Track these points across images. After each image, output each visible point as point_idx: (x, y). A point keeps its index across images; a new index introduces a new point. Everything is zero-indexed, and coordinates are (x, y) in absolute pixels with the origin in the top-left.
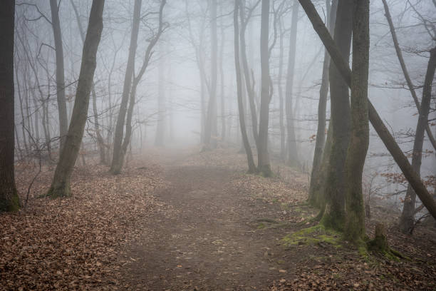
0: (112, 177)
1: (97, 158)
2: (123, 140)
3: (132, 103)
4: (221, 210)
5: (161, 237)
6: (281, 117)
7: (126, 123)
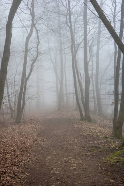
0: (17, 124)
1: (9, 116)
2: (21, 107)
3: (25, 89)
4: (70, 141)
5: (42, 158)
6: (94, 93)
7: (22, 99)
